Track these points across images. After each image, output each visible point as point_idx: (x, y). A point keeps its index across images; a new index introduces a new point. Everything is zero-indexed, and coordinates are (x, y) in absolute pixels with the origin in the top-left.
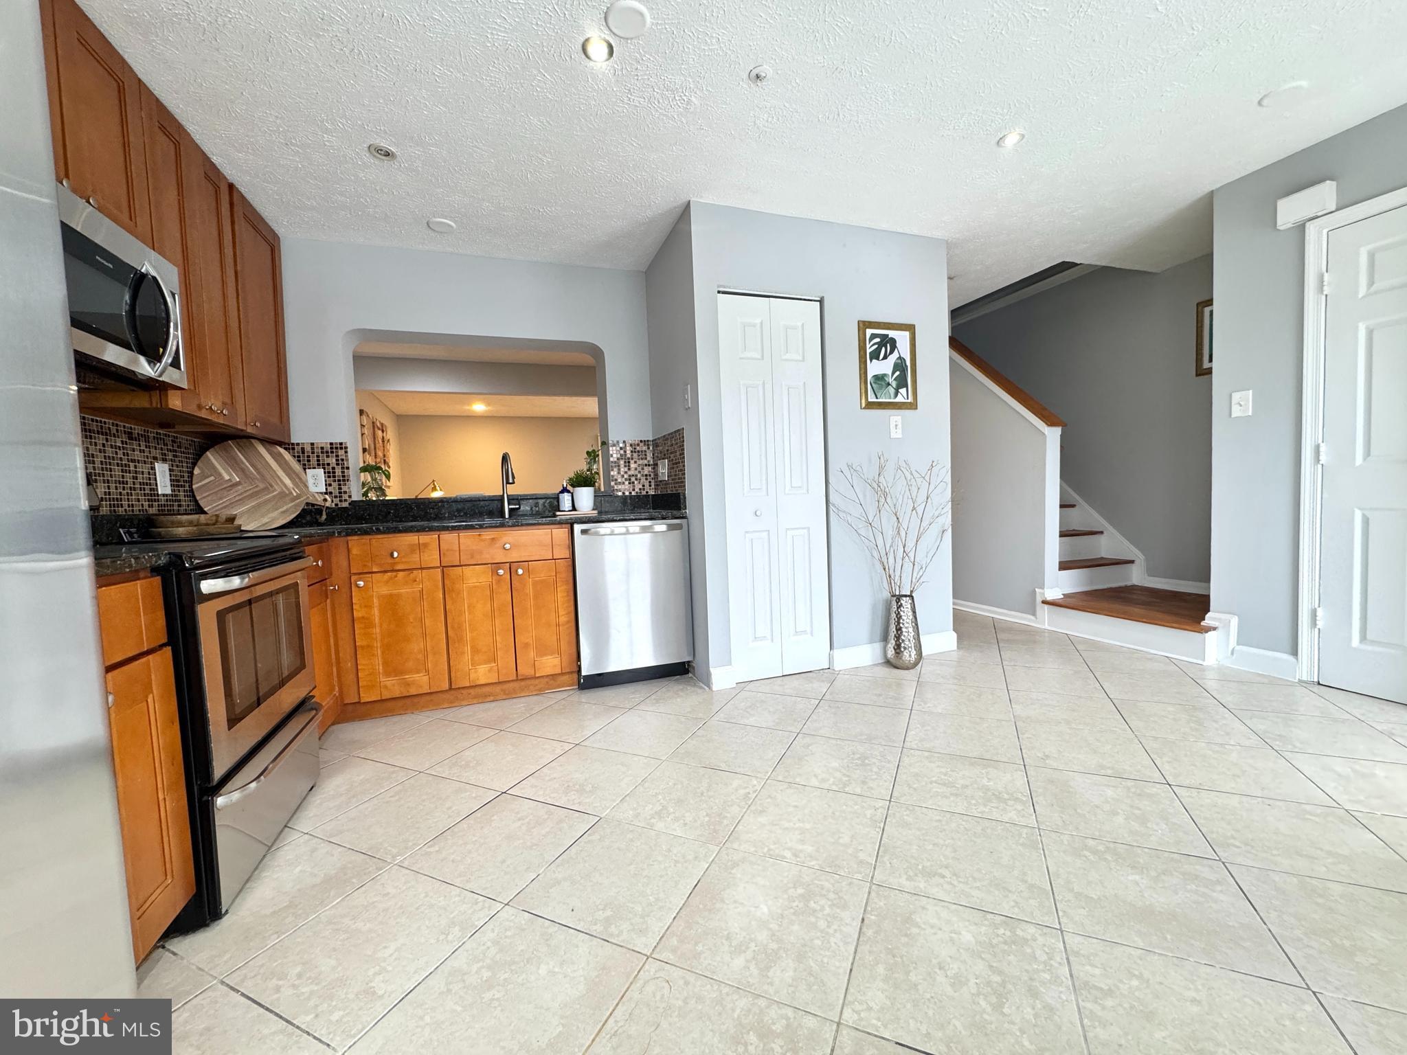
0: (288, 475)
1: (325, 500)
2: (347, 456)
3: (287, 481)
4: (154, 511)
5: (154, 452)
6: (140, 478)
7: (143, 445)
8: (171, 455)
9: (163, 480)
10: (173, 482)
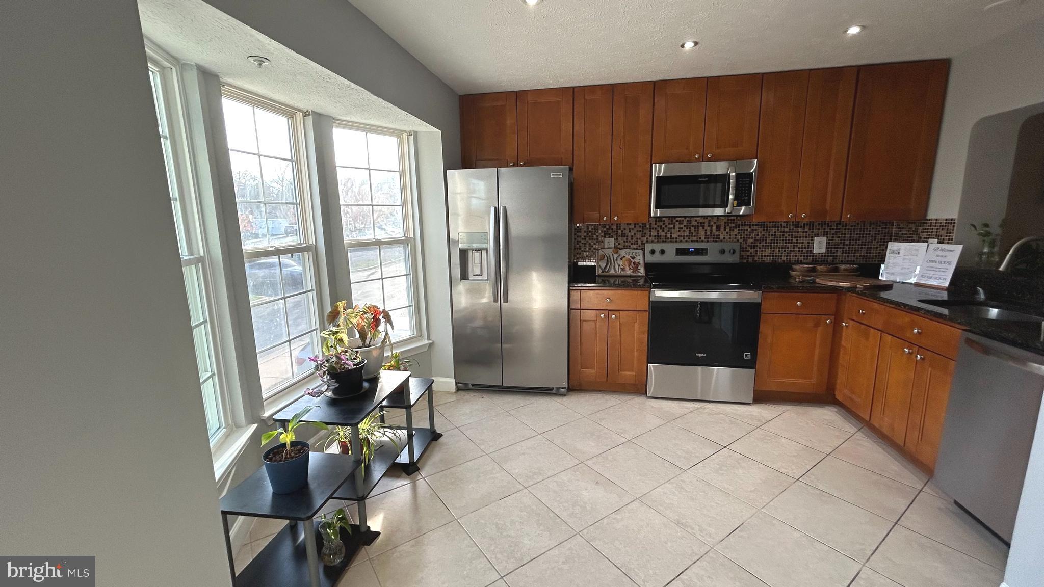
2: (953, 230)
4: (808, 261)
5: (816, 232)
6: (800, 246)
7: (807, 229)
8: (833, 232)
9: (819, 246)
10: (832, 246)
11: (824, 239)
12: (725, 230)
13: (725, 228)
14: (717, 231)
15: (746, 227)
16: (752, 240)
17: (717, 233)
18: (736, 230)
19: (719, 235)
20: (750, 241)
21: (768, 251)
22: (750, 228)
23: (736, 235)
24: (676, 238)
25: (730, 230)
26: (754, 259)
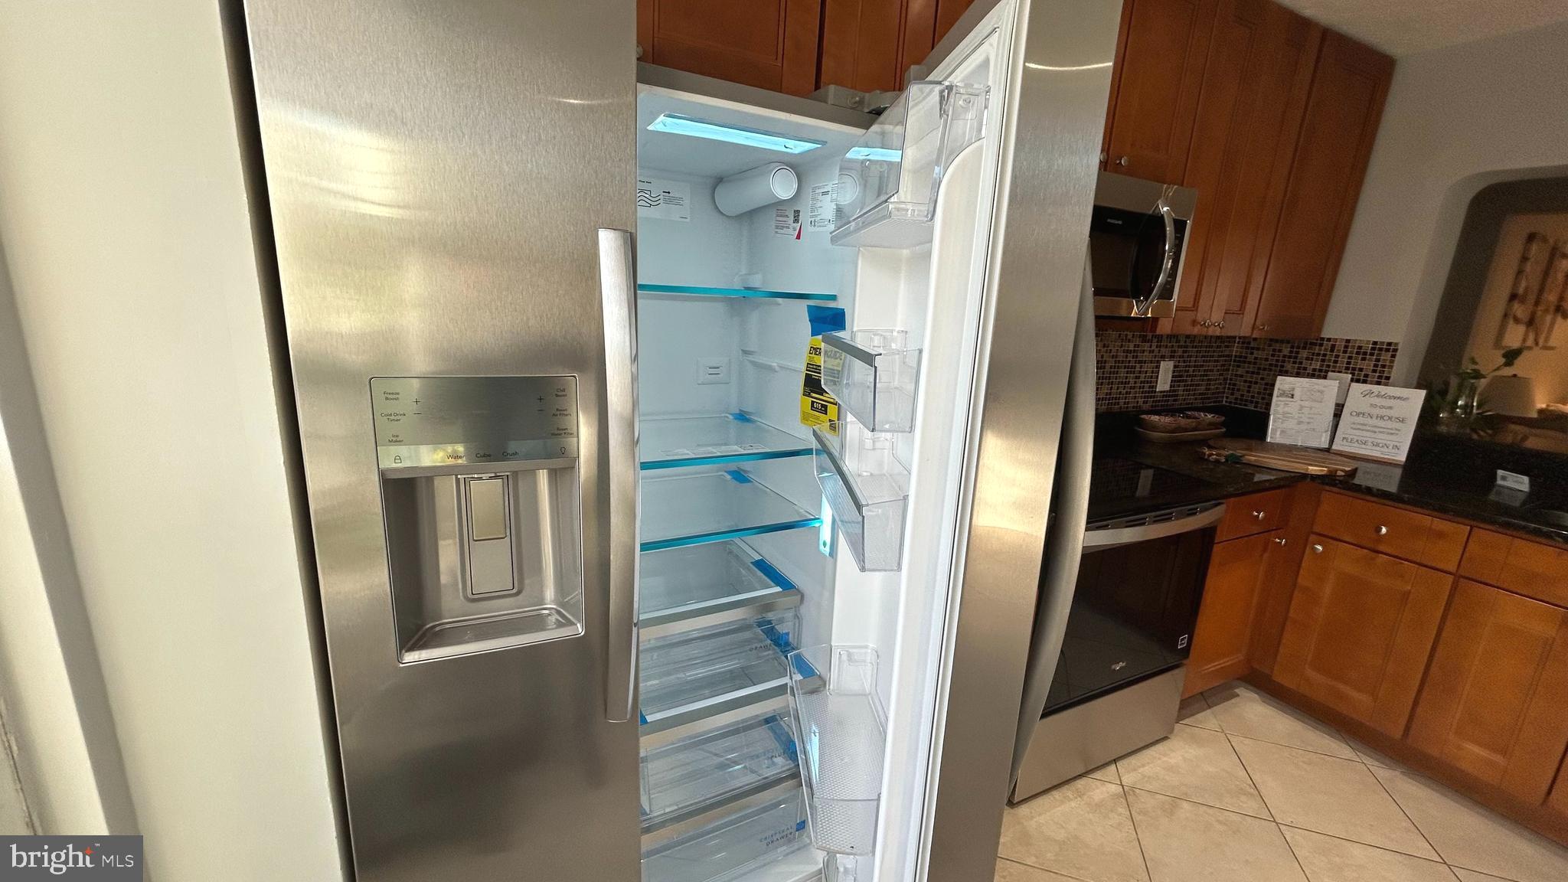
2: (1392, 362)
4: (1147, 406)
5: (1164, 351)
6: (1142, 377)
7: (1154, 346)
8: (1181, 352)
9: (1164, 377)
10: (1177, 378)
11: (1171, 365)
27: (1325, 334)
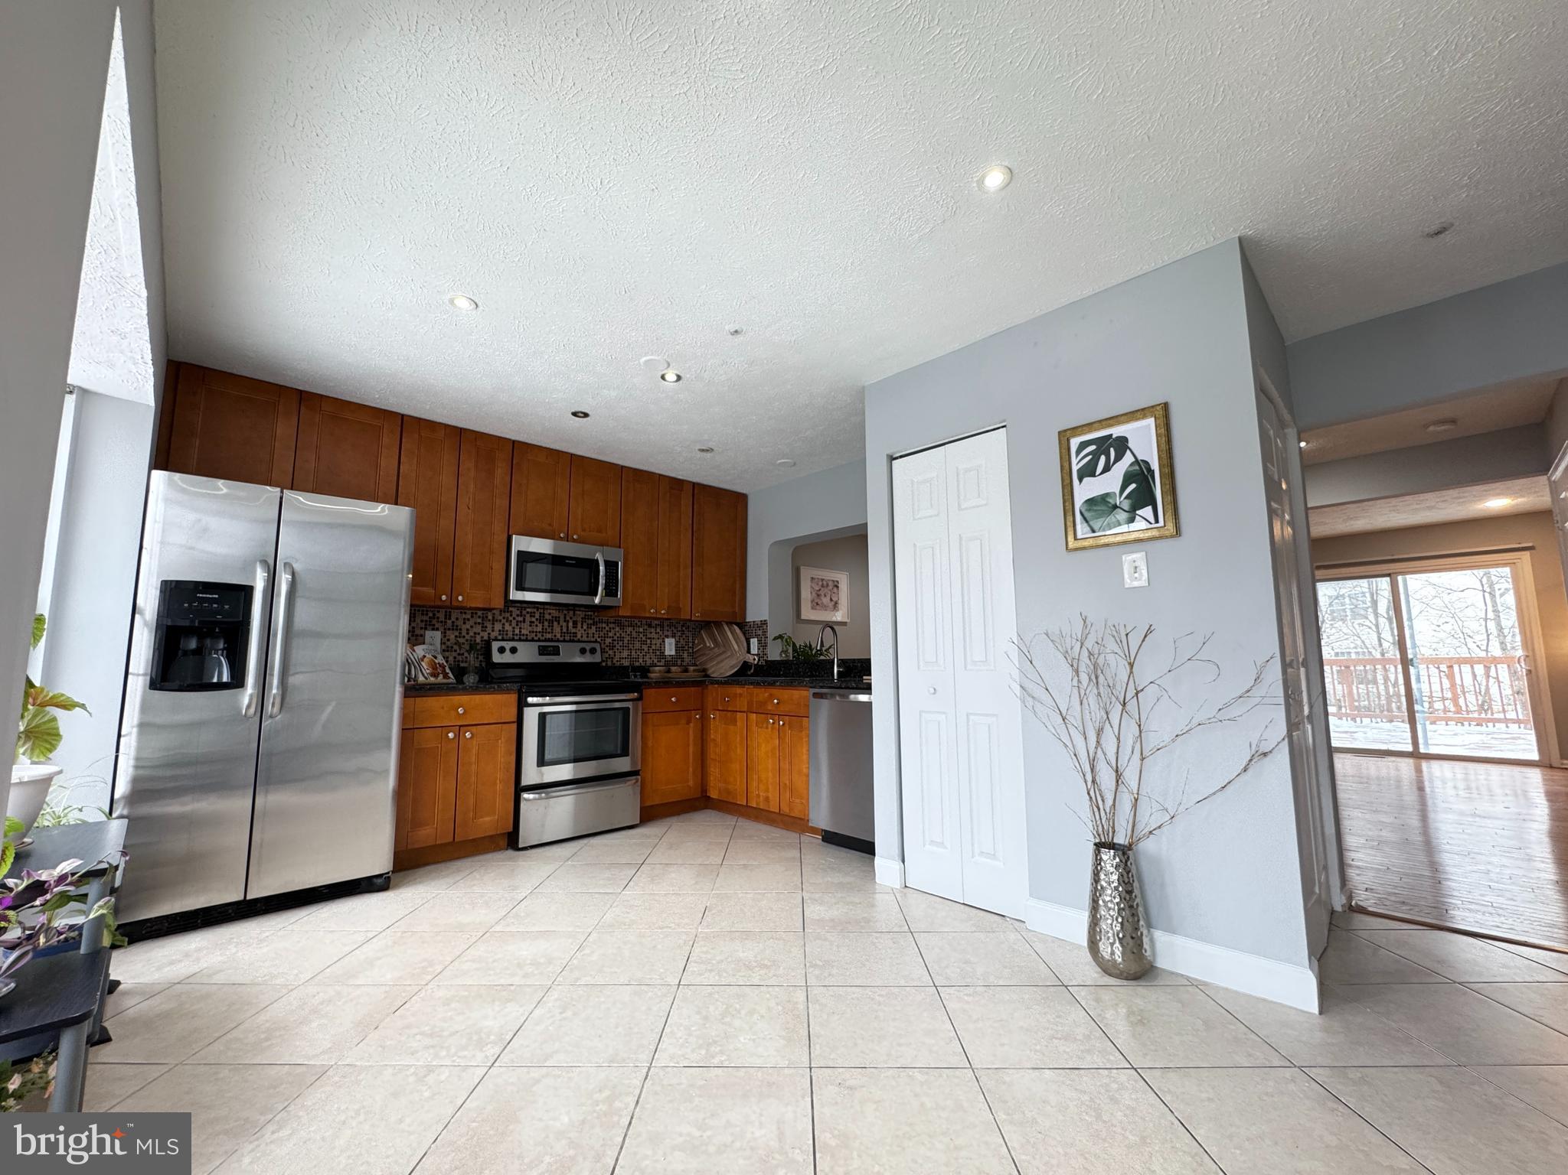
0: (737, 642)
1: (754, 659)
2: (767, 629)
3: (736, 647)
4: (661, 664)
5: (666, 633)
6: (654, 647)
7: (658, 630)
8: (679, 634)
9: (670, 648)
10: (679, 648)
11: (673, 641)
12: (582, 627)
13: (582, 624)
14: (573, 627)
15: (604, 625)
16: (610, 640)
17: (574, 630)
18: (594, 628)
19: (576, 633)
20: (608, 641)
21: (625, 654)
22: (608, 625)
23: (593, 634)
24: (527, 635)
25: (588, 627)
26: (612, 661)
27: (747, 620)
